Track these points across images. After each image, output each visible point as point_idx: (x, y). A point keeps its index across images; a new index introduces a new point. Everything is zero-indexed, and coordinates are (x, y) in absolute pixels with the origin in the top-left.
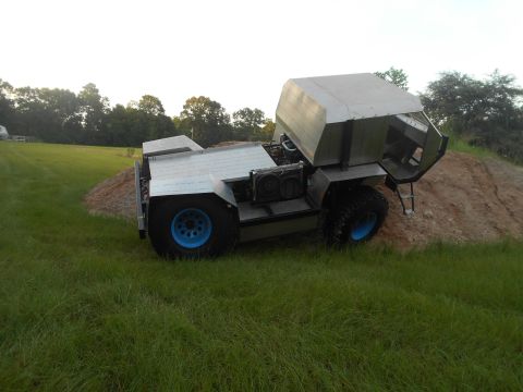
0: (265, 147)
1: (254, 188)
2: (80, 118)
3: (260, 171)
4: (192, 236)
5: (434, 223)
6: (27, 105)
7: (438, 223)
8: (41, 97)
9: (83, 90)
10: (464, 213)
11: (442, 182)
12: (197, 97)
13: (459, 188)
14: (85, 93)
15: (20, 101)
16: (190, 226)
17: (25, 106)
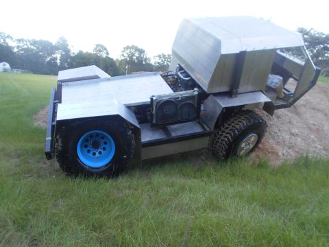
0: (163, 77)
1: (154, 112)
2: (56, 59)
3: (160, 97)
4: (97, 155)
5: (299, 139)
6: (23, 49)
7: (303, 139)
8: (31, 44)
9: (58, 40)
10: (323, 131)
11: (305, 106)
12: (130, 46)
13: (319, 110)
14: (59, 42)
15: (18, 47)
16: (96, 146)
17: (21, 50)
